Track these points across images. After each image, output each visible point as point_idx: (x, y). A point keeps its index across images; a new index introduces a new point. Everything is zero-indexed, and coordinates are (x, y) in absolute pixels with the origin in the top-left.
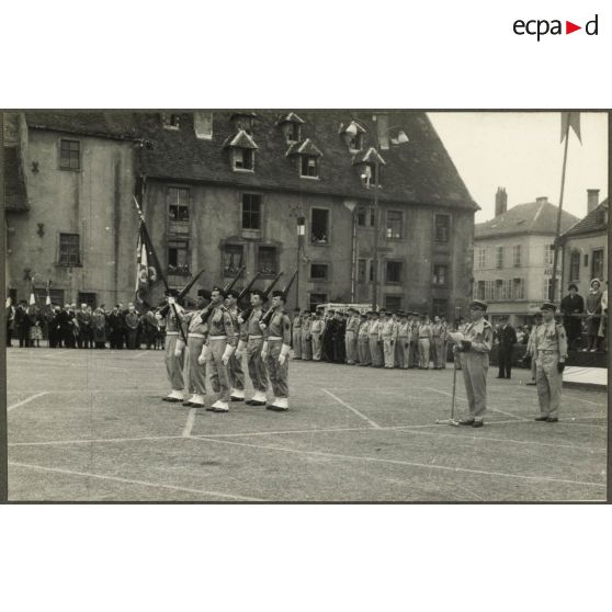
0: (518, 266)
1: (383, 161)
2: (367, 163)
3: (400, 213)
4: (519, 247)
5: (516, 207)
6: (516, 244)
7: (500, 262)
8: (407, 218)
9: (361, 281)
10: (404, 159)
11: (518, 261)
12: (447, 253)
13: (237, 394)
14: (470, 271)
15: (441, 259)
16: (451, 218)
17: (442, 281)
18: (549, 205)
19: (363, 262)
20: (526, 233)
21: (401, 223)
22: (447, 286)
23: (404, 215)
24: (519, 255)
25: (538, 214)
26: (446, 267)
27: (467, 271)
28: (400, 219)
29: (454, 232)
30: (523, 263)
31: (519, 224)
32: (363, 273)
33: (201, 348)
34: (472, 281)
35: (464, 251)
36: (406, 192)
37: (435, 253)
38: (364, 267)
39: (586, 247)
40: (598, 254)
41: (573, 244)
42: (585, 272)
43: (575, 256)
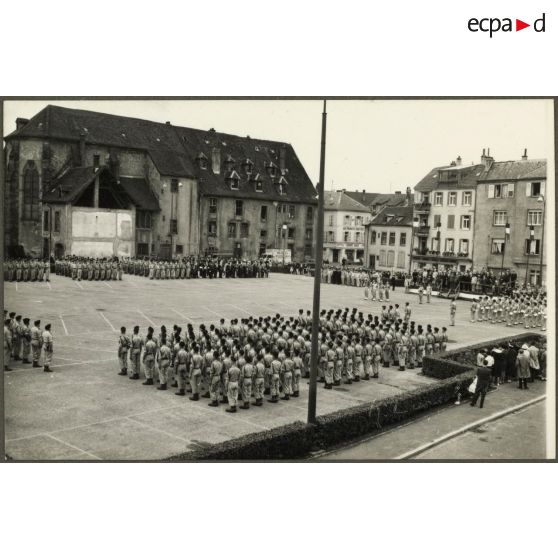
0: (331, 225)
1: (287, 183)
2: (281, 184)
9: (279, 238)
12: (311, 224)
15: (309, 227)
21: (294, 211)
23: (295, 208)
25: (340, 200)
26: (311, 230)
30: (334, 224)
32: (280, 234)
36: (297, 197)
37: (307, 224)
38: (280, 231)
39: (379, 230)
40: (384, 234)
41: (373, 228)
42: (378, 240)
43: (374, 233)
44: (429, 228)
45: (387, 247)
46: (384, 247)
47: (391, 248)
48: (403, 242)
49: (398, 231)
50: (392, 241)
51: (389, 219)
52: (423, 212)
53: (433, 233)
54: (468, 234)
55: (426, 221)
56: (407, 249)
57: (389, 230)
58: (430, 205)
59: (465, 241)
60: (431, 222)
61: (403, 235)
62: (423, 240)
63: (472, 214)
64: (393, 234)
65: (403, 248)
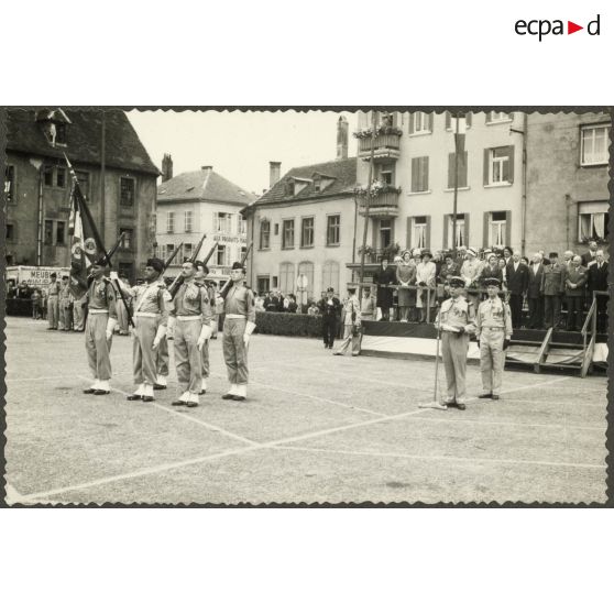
0: (188, 232)
1: (68, 120)
2: (52, 121)
3: (87, 174)
4: (190, 213)
5: (183, 174)
6: (187, 210)
7: (171, 227)
8: (94, 179)
9: (48, 243)
10: (86, 120)
11: (189, 226)
12: (131, 217)
13: (161, 381)
14: (153, 235)
15: (126, 223)
16: (135, 182)
17: (127, 245)
18: (214, 174)
19: (49, 223)
20: (196, 201)
21: (88, 185)
22: (132, 250)
23: (91, 177)
24: (189, 221)
25: (206, 182)
26: (131, 231)
27: (150, 235)
28: (87, 180)
29: (138, 196)
30: (194, 229)
31: (189, 190)
32: (50, 234)
33: (156, 330)
34: (155, 245)
35: (148, 216)
36: (92, 153)
37: (121, 216)
38: (51, 228)
39: (276, 216)
40: (289, 223)
41: (263, 214)
42: (275, 240)
43: (266, 224)
44: (398, 192)
45: (297, 254)
46: (288, 255)
47: (307, 254)
48: (333, 236)
49: (320, 212)
50: (307, 238)
51: (298, 189)
52: (382, 152)
53: (411, 205)
54: (506, 197)
55: (388, 178)
56: (344, 253)
57: (297, 213)
58: (399, 135)
59: (500, 216)
60: (403, 177)
61: (334, 219)
62: (385, 225)
63: (515, 140)
64: (308, 222)
65: (333, 253)
